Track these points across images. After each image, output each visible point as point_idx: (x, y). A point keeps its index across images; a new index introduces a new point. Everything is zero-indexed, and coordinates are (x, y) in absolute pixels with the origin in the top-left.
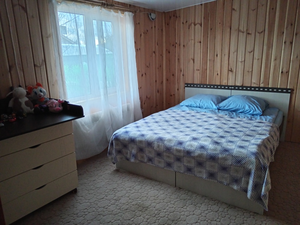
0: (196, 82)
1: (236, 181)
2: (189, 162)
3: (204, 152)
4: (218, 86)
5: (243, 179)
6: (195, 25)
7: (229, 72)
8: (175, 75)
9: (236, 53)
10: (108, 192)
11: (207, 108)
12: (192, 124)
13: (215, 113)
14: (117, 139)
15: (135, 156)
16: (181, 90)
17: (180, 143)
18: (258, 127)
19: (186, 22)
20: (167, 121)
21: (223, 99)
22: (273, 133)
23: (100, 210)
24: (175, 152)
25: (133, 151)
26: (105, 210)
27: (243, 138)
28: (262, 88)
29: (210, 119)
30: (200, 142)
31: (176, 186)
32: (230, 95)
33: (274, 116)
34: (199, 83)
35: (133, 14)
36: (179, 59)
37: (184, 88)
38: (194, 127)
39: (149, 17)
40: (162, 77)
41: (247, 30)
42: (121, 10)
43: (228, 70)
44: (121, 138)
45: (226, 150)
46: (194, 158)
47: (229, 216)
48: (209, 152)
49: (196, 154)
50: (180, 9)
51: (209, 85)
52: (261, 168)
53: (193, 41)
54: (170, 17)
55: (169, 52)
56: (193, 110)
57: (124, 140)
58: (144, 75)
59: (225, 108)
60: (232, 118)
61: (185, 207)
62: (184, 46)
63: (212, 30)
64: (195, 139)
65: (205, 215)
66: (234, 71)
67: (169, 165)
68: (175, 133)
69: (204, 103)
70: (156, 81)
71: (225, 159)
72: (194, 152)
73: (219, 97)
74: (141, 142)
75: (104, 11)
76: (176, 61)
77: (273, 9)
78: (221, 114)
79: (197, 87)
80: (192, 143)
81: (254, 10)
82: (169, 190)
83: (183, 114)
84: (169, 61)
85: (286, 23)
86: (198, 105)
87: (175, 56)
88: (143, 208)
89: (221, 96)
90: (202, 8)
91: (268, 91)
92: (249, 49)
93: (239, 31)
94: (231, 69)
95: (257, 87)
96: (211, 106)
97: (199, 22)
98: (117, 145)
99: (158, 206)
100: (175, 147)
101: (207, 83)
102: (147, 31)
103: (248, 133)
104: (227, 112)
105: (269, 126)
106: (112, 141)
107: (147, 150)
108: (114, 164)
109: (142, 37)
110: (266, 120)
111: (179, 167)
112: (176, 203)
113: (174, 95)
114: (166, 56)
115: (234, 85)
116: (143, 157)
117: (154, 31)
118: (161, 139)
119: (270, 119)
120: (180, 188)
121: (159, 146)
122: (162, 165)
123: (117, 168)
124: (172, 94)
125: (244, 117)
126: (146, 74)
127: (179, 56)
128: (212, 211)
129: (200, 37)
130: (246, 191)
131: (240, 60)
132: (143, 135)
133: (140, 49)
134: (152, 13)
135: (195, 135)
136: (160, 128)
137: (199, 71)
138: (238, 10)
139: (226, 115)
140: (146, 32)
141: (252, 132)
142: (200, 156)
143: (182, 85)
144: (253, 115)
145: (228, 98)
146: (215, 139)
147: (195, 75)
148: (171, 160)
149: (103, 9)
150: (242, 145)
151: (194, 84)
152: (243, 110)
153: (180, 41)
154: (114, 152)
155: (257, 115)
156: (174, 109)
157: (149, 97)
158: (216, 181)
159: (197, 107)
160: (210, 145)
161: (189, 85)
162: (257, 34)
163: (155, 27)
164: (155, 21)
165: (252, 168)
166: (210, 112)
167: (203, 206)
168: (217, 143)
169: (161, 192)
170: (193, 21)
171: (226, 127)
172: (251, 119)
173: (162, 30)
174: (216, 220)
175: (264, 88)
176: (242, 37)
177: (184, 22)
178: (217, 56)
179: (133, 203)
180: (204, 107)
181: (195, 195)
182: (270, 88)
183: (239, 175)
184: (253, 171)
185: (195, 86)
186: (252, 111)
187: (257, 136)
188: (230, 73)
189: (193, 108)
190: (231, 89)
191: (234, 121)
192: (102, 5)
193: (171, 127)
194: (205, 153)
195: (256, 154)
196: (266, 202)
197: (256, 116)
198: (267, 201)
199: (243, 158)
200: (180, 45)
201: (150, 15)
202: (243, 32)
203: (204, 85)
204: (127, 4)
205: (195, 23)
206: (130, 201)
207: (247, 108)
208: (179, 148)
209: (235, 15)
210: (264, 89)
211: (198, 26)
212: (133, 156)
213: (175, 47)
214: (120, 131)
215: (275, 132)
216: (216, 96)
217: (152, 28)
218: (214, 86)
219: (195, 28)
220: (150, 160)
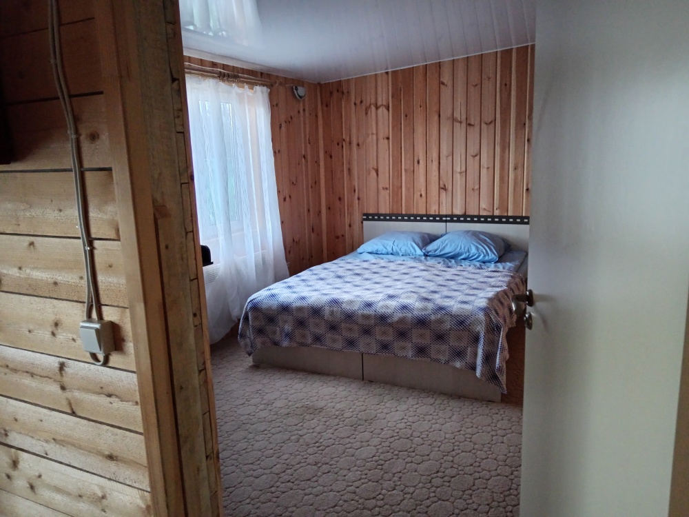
0: (382, 211)
1: (459, 354)
2: (384, 333)
3: (407, 314)
4: (422, 216)
5: (469, 349)
6: (377, 108)
7: (441, 190)
8: (344, 199)
9: (450, 158)
10: (248, 396)
11: (406, 255)
12: (382, 278)
13: (421, 261)
14: (255, 308)
15: (289, 336)
16: (356, 227)
17: (369, 305)
18: (490, 277)
19: (361, 102)
20: (339, 277)
21: (432, 238)
22: (513, 286)
23: (242, 418)
24: (360, 321)
25: (286, 327)
26: (251, 417)
27: (468, 291)
28: (497, 217)
29: (412, 269)
30: (400, 300)
31: (363, 379)
32: (444, 232)
33: (517, 263)
34: (388, 213)
35: (269, 90)
36: (349, 170)
37: (362, 223)
38: (388, 282)
39: (293, 92)
40: (320, 204)
41: (467, 119)
42: (248, 83)
43: (440, 188)
44: (264, 306)
45: (441, 308)
46: (391, 325)
47: (450, 408)
48: (416, 313)
49: (396, 319)
50: (348, 80)
51: (406, 215)
52: (493, 329)
53: (375, 137)
54: (331, 93)
55: (331, 157)
56: (383, 259)
57: (270, 309)
58: (288, 199)
59: (438, 253)
60: (449, 267)
61: (383, 403)
62: (358, 145)
63: (408, 117)
64: (391, 297)
65: (415, 410)
66: (450, 188)
67: (351, 343)
68: (357, 292)
69: (400, 247)
70: (309, 210)
71: (440, 322)
72: (390, 316)
73: (426, 236)
74: (300, 309)
75: (223, 86)
76: (345, 172)
77: (506, 86)
78: (431, 262)
79: (385, 220)
80: (387, 302)
81: (476, 85)
82: (353, 385)
83: (365, 265)
84: (331, 173)
85: (527, 107)
86: (390, 250)
87: (343, 164)
88: (315, 411)
89: (429, 235)
90: (388, 79)
91: (507, 222)
92: (473, 150)
93: (454, 120)
94: (445, 186)
95: (489, 217)
96: (413, 251)
97: (385, 103)
98: (256, 318)
99: (338, 406)
100: (360, 312)
101: (404, 213)
102: (291, 118)
103: (475, 285)
104: (440, 260)
105: (507, 276)
106: (246, 314)
107: (311, 322)
108: (250, 355)
109: (283, 128)
110: (504, 268)
111: (369, 344)
112: (367, 400)
113: (343, 236)
114: (325, 164)
115: (450, 213)
116: (304, 336)
117: (302, 119)
118: (335, 302)
119: (510, 268)
120: (371, 382)
121: (332, 313)
122: (339, 345)
123: (253, 361)
124: (339, 234)
125: (470, 266)
126: (292, 197)
127: (349, 163)
128: (425, 404)
129: (387, 130)
130: (474, 368)
131: (459, 170)
132: (303, 298)
133: (279, 151)
134: (300, 86)
135: (391, 292)
136: (330, 286)
137: (388, 191)
138: (450, 84)
139: (439, 263)
140: (289, 121)
141: (480, 284)
142: (402, 321)
143: (357, 217)
144: (484, 262)
145: (442, 236)
146: (425, 295)
147: (381, 199)
148: (355, 335)
149: (221, 83)
150: (465, 300)
151: (379, 215)
152: (467, 254)
153: (350, 137)
154: (250, 333)
155: (490, 262)
156: (348, 258)
157: (297, 240)
158: (429, 359)
159: (387, 254)
160: (417, 303)
161: (370, 217)
162: (484, 126)
163: (304, 110)
164: (304, 101)
165: (481, 329)
166: (412, 260)
167: (410, 399)
168: (426, 299)
169: (341, 388)
170: (373, 101)
171: (440, 280)
172: (480, 268)
173: (316, 116)
174: (431, 414)
175: (500, 217)
176: (460, 131)
177: (358, 102)
178: (418, 162)
179: (296, 406)
180: (401, 254)
181: (396, 388)
182: (511, 217)
183: (463, 344)
184: (482, 335)
185: (382, 218)
186: (482, 255)
187: (489, 289)
188: (443, 193)
189: (382, 256)
190: (446, 221)
191: (453, 271)
192: (219, 77)
193: (348, 285)
194: (409, 315)
195: (486, 310)
196: (503, 379)
197: (488, 264)
198: (505, 377)
199: (467, 317)
200: (350, 143)
201: (297, 89)
202: (461, 122)
203: (396, 216)
204: (256, 72)
205: (376, 104)
206: (290, 403)
207: (473, 250)
208: (368, 312)
209: (446, 93)
210: (501, 220)
211: (382, 111)
212: (287, 335)
213: (342, 147)
214: (261, 295)
215: (517, 285)
216: (420, 233)
217: (299, 112)
218: (415, 216)
219: (377, 114)
220: (318, 339)
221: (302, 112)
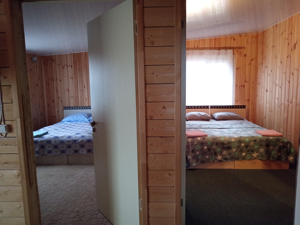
0: (71, 105)
2: (76, 146)
3: (84, 139)
4: (87, 107)
6: (67, 67)
8: (55, 101)
11: (82, 121)
12: (73, 129)
15: (37, 152)
16: (61, 112)
19: (61, 64)
20: (56, 130)
24: (66, 143)
25: (36, 149)
29: (84, 125)
30: (81, 134)
31: (68, 164)
34: (74, 106)
36: (57, 90)
37: (63, 110)
46: (78, 143)
49: (80, 141)
50: (55, 55)
51: (81, 107)
53: (67, 77)
54: (48, 60)
55: (49, 85)
61: (77, 170)
62: (60, 80)
63: (80, 70)
64: (78, 134)
67: (63, 152)
68: (64, 133)
69: (79, 118)
70: (40, 106)
72: (78, 140)
73: (89, 114)
76: (55, 91)
80: (76, 135)
84: (49, 91)
86: (75, 119)
87: (54, 88)
90: (71, 56)
96: (84, 119)
97: (70, 65)
100: (66, 140)
102: (31, 69)
107: (47, 146)
111: (70, 151)
112: (71, 170)
113: (55, 116)
114: (46, 88)
117: (36, 69)
118: (56, 137)
120: (71, 165)
121: (55, 142)
122: (58, 153)
124: (53, 115)
126: (32, 101)
127: (57, 87)
129: (72, 75)
135: (77, 132)
136: (53, 133)
137: (73, 98)
140: (30, 71)
142: (82, 141)
143: (61, 108)
147: (70, 100)
148: (65, 149)
153: (57, 77)
157: (35, 118)
159: (75, 121)
161: (66, 108)
163: (36, 66)
164: (36, 63)
170: (66, 64)
173: (42, 69)
177: (59, 64)
178: (85, 87)
180: (80, 121)
185: (71, 108)
189: (72, 122)
193: (60, 132)
200: (57, 80)
201: (33, 58)
203: (77, 107)
208: (69, 140)
211: (69, 68)
213: (53, 81)
216: (86, 113)
218: (85, 107)
219: (67, 69)
220: (50, 152)
221: (35, 67)
